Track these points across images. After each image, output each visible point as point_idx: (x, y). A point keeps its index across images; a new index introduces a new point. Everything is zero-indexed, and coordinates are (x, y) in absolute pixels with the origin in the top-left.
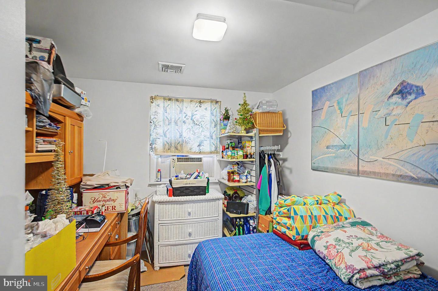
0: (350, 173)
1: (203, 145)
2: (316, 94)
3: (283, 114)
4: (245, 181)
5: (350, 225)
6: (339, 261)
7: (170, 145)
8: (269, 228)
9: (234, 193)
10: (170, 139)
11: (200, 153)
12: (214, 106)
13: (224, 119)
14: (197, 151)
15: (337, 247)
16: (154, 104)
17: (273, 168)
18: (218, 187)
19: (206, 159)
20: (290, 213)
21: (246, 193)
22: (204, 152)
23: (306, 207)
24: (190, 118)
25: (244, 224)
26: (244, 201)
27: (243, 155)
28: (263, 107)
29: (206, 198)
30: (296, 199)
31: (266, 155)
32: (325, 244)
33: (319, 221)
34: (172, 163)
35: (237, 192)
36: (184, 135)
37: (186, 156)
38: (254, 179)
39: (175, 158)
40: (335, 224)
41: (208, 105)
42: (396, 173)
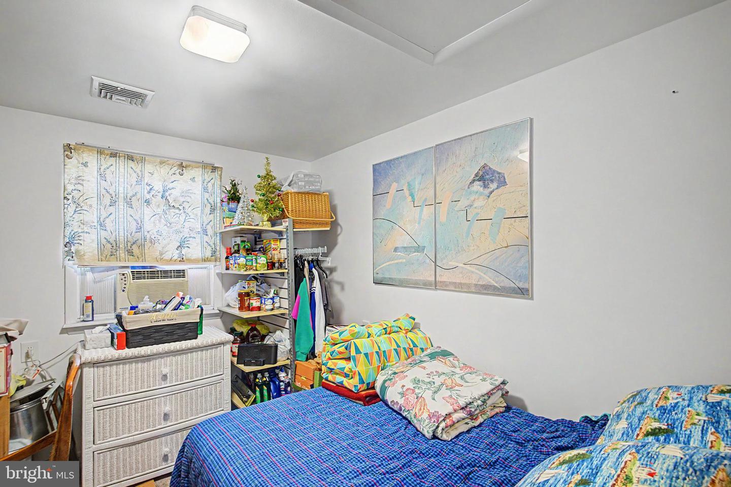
0: (426, 285)
1: (188, 245)
2: (379, 171)
3: (330, 197)
4: (271, 307)
5: (429, 357)
6: (420, 409)
7: (115, 246)
8: (313, 381)
9: (249, 330)
10: (114, 234)
11: (182, 261)
12: (208, 175)
13: (229, 199)
14: (175, 258)
15: (417, 391)
16: (74, 161)
17: (316, 283)
18: (218, 321)
19: (193, 272)
20: (350, 351)
21: (271, 327)
22: (191, 260)
23: (372, 340)
24: (160, 195)
25: (269, 381)
26: (269, 341)
27: (267, 263)
28: (300, 183)
29: (200, 344)
30: (357, 329)
31: (306, 262)
32: (401, 390)
33: (389, 358)
34: (118, 282)
35: (255, 327)
36: (148, 226)
37: (151, 267)
38: (285, 304)
39: (126, 271)
40: (409, 360)
41: (197, 173)
42: (479, 283)
